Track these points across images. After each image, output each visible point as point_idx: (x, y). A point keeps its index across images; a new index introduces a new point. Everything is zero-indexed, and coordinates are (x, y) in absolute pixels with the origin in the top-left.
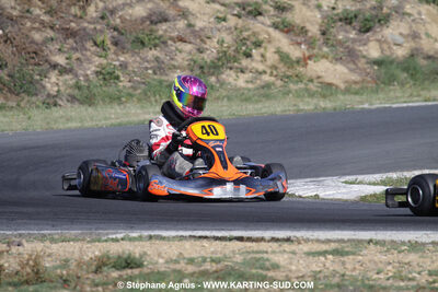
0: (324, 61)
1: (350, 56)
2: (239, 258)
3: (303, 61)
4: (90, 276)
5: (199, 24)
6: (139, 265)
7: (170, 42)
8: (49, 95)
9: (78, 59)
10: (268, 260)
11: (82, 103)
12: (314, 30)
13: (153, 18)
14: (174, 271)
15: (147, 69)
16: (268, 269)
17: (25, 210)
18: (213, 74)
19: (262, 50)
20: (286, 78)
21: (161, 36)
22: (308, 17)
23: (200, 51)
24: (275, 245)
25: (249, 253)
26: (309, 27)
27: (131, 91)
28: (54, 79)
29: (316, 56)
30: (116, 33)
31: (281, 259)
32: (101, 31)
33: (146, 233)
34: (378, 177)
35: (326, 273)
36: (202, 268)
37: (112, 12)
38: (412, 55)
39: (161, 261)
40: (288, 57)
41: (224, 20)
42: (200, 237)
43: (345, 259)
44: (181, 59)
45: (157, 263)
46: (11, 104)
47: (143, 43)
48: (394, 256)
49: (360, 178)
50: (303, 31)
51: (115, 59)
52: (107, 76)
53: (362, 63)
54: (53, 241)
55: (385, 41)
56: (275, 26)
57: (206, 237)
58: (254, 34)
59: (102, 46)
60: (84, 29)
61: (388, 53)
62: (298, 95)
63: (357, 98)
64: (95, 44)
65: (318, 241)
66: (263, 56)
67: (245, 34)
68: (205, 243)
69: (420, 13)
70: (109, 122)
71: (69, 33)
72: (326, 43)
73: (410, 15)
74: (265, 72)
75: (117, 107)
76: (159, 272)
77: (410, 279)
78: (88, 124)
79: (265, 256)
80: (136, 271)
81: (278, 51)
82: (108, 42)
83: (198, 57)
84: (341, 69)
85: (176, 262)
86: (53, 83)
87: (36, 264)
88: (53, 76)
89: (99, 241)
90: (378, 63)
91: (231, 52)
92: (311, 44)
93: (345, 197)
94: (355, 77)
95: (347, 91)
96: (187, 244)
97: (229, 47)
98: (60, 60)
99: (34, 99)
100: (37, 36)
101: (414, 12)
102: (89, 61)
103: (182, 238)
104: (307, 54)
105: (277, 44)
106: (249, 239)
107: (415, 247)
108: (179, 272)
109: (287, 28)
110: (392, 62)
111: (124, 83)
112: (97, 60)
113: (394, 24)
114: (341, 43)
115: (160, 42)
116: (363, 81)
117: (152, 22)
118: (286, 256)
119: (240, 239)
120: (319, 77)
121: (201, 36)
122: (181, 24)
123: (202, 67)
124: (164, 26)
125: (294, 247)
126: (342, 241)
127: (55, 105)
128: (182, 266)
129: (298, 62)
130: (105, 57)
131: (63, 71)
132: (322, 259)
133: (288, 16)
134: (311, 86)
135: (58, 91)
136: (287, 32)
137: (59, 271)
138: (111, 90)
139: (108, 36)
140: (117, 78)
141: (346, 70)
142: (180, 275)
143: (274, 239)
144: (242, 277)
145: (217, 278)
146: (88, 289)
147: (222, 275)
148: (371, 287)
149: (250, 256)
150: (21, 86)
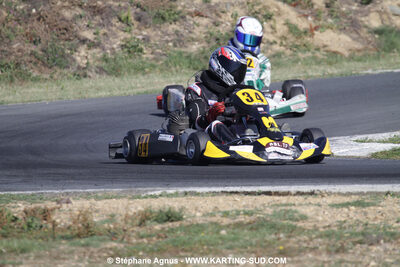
0: (329, 31)
1: (353, 26)
2: (269, 211)
3: (310, 32)
4: (135, 229)
6: (179, 218)
7: (188, 17)
8: (79, 68)
9: (105, 34)
10: (296, 212)
11: (109, 74)
12: (319, 3)
14: (212, 223)
15: (167, 41)
16: (297, 220)
17: (67, 171)
19: (272, 22)
20: (295, 48)
21: (180, 12)
23: (216, 24)
24: (300, 199)
25: (278, 205)
27: (153, 62)
28: (83, 53)
29: (322, 27)
30: (138, 10)
31: (308, 211)
32: (126, 8)
33: (181, 190)
34: (386, 135)
35: (350, 222)
36: (237, 220)
39: (198, 214)
40: (296, 28)
42: (232, 193)
43: (366, 209)
44: (198, 32)
45: (194, 216)
46: (44, 76)
47: (163, 18)
49: (370, 136)
50: (310, 4)
51: (138, 33)
52: (132, 49)
53: (364, 33)
54: (97, 198)
55: (385, 12)
57: (237, 193)
58: (265, 8)
59: (126, 21)
60: (110, 7)
61: (387, 23)
62: (306, 62)
63: (361, 64)
64: (120, 20)
65: (339, 194)
66: (272, 27)
67: (257, 8)
68: (237, 197)
70: (135, 91)
71: (96, 11)
72: (331, 15)
74: (275, 42)
75: (141, 77)
76: (198, 225)
78: (116, 93)
79: (293, 208)
80: (177, 224)
81: (287, 23)
82: (132, 18)
83: (214, 30)
84: (345, 38)
85: (212, 215)
86: (82, 56)
87: (86, 220)
88: (83, 50)
89: (139, 198)
90: (379, 32)
92: (317, 16)
93: (358, 154)
94: (358, 46)
95: (351, 58)
96: (221, 199)
98: (89, 35)
99: (65, 71)
100: (67, 14)
102: (115, 36)
103: (215, 194)
104: (314, 25)
105: (285, 16)
106: (277, 194)
108: (216, 224)
109: (295, 2)
110: (391, 31)
111: (147, 55)
112: (122, 35)
114: (344, 15)
115: (180, 17)
116: (365, 49)
118: (312, 208)
119: (268, 193)
120: (325, 46)
121: (216, 11)
123: (217, 39)
124: (182, 2)
125: (318, 200)
126: (362, 193)
127: (85, 76)
128: (217, 218)
129: (305, 32)
130: (130, 31)
131: (92, 45)
132: (346, 210)
134: (318, 54)
135: (87, 64)
136: (295, 6)
137: (106, 225)
138: (135, 61)
139: (131, 13)
140: (141, 50)
141: (349, 39)
142: (217, 226)
143: (299, 193)
144: (274, 228)
145: (251, 229)
146: (134, 241)
147: (255, 226)
148: (393, 235)
149: (280, 208)
150: (54, 60)
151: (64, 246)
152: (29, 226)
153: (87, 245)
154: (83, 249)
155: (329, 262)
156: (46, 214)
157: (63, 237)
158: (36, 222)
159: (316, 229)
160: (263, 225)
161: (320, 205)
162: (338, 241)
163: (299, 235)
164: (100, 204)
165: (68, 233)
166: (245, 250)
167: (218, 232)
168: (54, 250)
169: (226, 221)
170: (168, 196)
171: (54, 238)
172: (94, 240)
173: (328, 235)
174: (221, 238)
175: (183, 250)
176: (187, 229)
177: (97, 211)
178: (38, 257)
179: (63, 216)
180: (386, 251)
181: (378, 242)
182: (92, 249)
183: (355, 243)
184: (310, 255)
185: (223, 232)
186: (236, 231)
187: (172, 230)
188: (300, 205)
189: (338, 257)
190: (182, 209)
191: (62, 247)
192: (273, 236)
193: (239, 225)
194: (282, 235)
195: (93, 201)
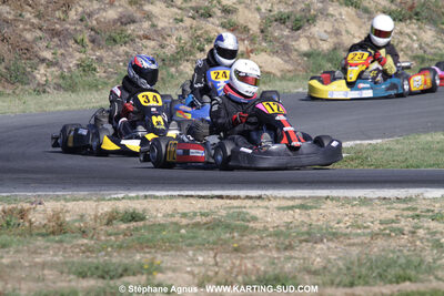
0: (263, 53)
1: (284, 50)
2: (223, 213)
3: (246, 54)
4: (103, 228)
5: (161, 25)
6: (143, 219)
7: (137, 40)
8: (39, 84)
9: (62, 54)
10: (247, 213)
11: (66, 90)
12: (255, 29)
13: (123, 20)
14: (172, 223)
15: (118, 62)
16: (249, 221)
17: (35, 176)
18: (173, 66)
21: (130, 35)
22: (250, 18)
23: (162, 47)
24: (250, 202)
25: (230, 208)
26: (250, 26)
27: (106, 80)
28: (42, 71)
29: (257, 50)
30: (93, 33)
31: (258, 213)
32: (81, 31)
33: (142, 193)
35: (296, 223)
36: (195, 221)
37: (90, 15)
38: (335, 49)
39: (159, 215)
41: (182, 21)
42: (187, 196)
43: (310, 212)
45: (156, 217)
46: (7, 92)
47: (115, 40)
48: (349, 209)
50: (246, 29)
51: (92, 54)
52: (86, 68)
53: (294, 56)
54: (67, 200)
55: (313, 37)
56: (223, 26)
57: (192, 196)
58: (206, 32)
59: (81, 43)
60: (67, 30)
61: (315, 47)
63: (291, 84)
64: (76, 42)
65: (284, 198)
67: (199, 32)
68: (193, 201)
69: (340, 14)
71: (55, 33)
72: (265, 40)
73: (332, 16)
75: (95, 93)
76: (160, 224)
77: (365, 228)
78: (74, 107)
79: (245, 210)
80: (141, 224)
82: (86, 40)
83: (161, 52)
84: (277, 60)
85: (172, 216)
86: (41, 73)
87: (58, 218)
88: (42, 69)
89: (104, 200)
90: (307, 55)
91: (188, 47)
92: (252, 40)
95: (283, 78)
96: (178, 202)
97: (185, 43)
98: (47, 55)
99: (27, 87)
100: (28, 36)
101: (336, 13)
102: (72, 56)
103: (172, 197)
104: (249, 49)
106: (228, 197)
107: (364, 201)
108: (176, 224)
109: (233, 28)
110: (319, 54)
111: (100, 73)
112: (78, 55)
113: (319, 23)
114: (276, 39)
115: (129, 40)
116: (295, 70)
117: (122, 23)
118: (261, 210)
119: (221, 197)
121: (162, 35)
122: (146, 25)
123: (163, 60)
124: (132, 27)
125: (266, 203)
126: (304, 198)
127: (44, 92)
128: (176, 219)
129: (242, 54)
130: (85, 52)
131: (50, 64)
132: (291, 212)
133: (234, 18)
135: (46, 81)
136: (233, 31)
137: (77, 224)
138: (90, 79)
139: (86, 35)
140: (95, 70)
141: (281, 61)
142: (178, 226)
143: (248, 197)
144: (228, 227)
145: (208, 228)
146: (103, 238)
147: (212, 226)
148: (334, 234)
149: (232, 210)
150: (16, 78)
151: (40, 242)
152: (8, 224)
153: (61, 242)
154: (57, 245)
155: (278, 258)
156: (22, 214)
157: (39, 235)
158: (14, 221)
159: (266, 229)
160: (218, 226)
161: (267, 208)
162: (286, 239)
163: (251, 233)
164: (70, 205)
165: (44, 231)
166: (203, 246)
167: (178, 232)
168: (31, 246)
169: (184, 221)
170: (130, 198)
171: (32, 235)
172: (67, 237)
173: (277, 234)
174: (181, 237)
175: (147, 247)
176: (151, 228)
177: (67, 211)
178: (17, 251)
179: (37, 215)
180: (329, 248)
181: (322, 241)
182: (65, 245)
183: (301, 242)
184: (262, 252)
185: (183, 231)
186: (194, 230)
187: (137, 229)
188: (250, 207)
189: (287, 253)
190: (144, 211)
191: (38, 243)
192: (228, 235)
193: (197, 225)
194: (236, 234)
195: (63, 202)
